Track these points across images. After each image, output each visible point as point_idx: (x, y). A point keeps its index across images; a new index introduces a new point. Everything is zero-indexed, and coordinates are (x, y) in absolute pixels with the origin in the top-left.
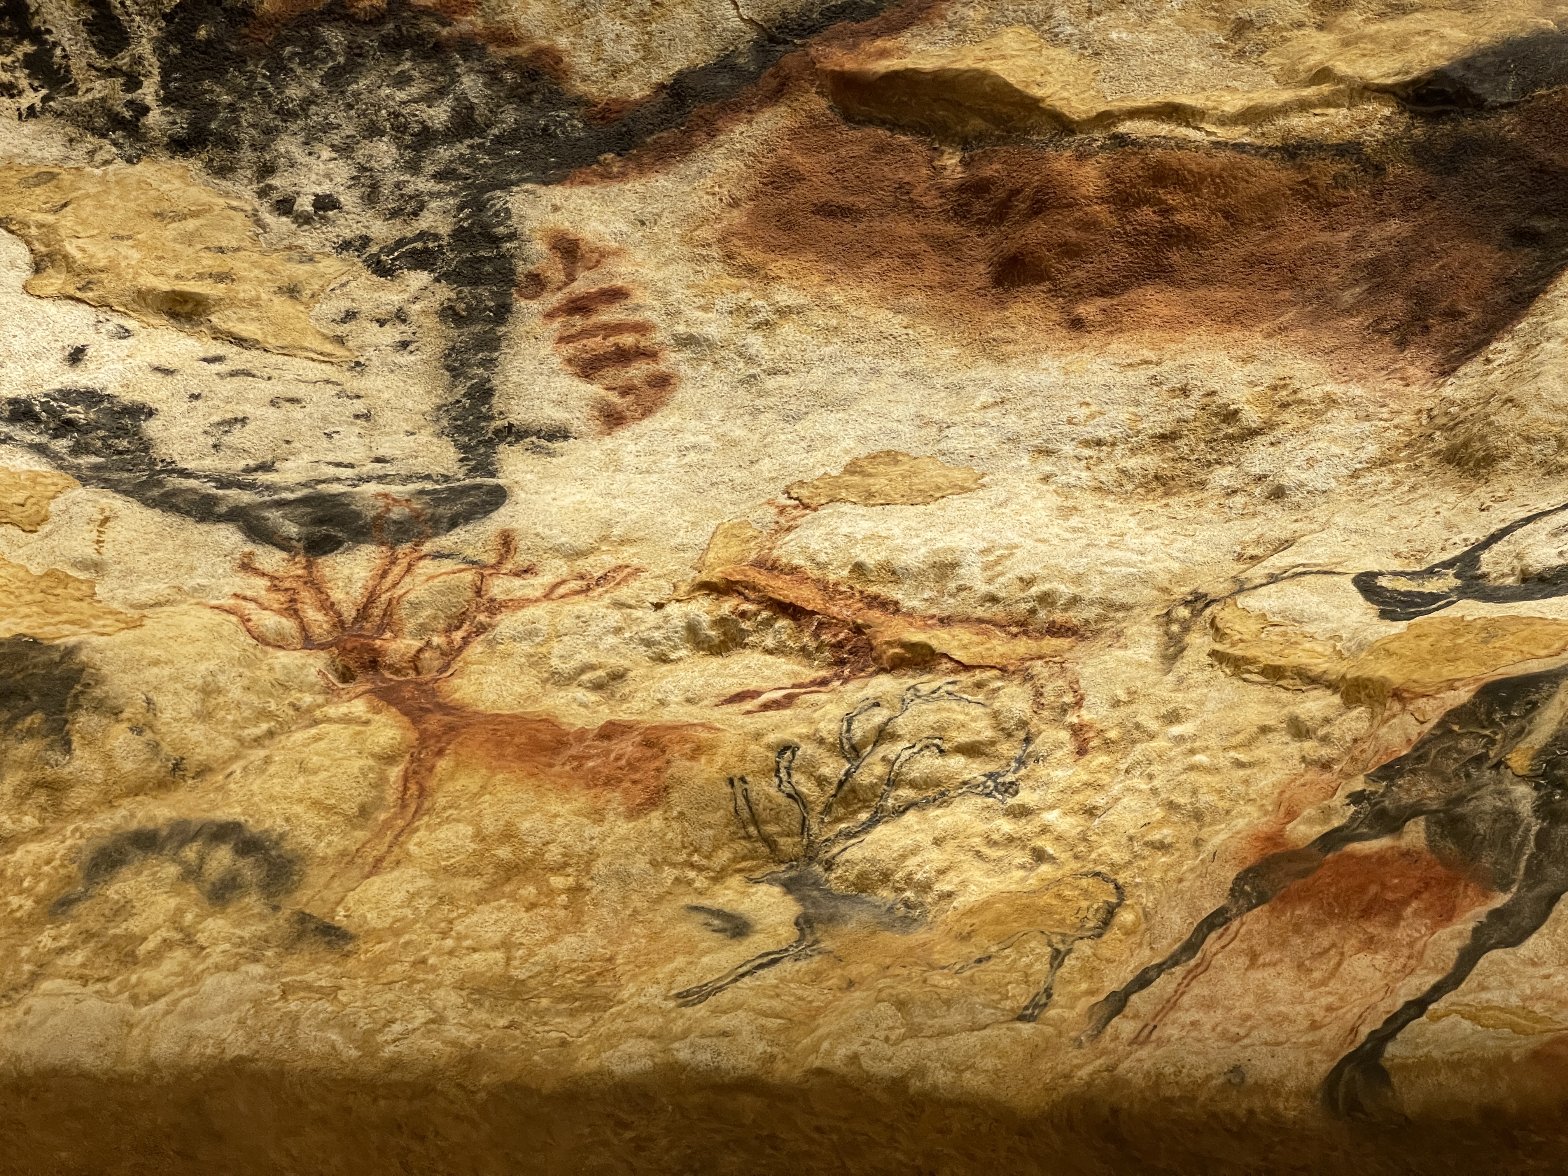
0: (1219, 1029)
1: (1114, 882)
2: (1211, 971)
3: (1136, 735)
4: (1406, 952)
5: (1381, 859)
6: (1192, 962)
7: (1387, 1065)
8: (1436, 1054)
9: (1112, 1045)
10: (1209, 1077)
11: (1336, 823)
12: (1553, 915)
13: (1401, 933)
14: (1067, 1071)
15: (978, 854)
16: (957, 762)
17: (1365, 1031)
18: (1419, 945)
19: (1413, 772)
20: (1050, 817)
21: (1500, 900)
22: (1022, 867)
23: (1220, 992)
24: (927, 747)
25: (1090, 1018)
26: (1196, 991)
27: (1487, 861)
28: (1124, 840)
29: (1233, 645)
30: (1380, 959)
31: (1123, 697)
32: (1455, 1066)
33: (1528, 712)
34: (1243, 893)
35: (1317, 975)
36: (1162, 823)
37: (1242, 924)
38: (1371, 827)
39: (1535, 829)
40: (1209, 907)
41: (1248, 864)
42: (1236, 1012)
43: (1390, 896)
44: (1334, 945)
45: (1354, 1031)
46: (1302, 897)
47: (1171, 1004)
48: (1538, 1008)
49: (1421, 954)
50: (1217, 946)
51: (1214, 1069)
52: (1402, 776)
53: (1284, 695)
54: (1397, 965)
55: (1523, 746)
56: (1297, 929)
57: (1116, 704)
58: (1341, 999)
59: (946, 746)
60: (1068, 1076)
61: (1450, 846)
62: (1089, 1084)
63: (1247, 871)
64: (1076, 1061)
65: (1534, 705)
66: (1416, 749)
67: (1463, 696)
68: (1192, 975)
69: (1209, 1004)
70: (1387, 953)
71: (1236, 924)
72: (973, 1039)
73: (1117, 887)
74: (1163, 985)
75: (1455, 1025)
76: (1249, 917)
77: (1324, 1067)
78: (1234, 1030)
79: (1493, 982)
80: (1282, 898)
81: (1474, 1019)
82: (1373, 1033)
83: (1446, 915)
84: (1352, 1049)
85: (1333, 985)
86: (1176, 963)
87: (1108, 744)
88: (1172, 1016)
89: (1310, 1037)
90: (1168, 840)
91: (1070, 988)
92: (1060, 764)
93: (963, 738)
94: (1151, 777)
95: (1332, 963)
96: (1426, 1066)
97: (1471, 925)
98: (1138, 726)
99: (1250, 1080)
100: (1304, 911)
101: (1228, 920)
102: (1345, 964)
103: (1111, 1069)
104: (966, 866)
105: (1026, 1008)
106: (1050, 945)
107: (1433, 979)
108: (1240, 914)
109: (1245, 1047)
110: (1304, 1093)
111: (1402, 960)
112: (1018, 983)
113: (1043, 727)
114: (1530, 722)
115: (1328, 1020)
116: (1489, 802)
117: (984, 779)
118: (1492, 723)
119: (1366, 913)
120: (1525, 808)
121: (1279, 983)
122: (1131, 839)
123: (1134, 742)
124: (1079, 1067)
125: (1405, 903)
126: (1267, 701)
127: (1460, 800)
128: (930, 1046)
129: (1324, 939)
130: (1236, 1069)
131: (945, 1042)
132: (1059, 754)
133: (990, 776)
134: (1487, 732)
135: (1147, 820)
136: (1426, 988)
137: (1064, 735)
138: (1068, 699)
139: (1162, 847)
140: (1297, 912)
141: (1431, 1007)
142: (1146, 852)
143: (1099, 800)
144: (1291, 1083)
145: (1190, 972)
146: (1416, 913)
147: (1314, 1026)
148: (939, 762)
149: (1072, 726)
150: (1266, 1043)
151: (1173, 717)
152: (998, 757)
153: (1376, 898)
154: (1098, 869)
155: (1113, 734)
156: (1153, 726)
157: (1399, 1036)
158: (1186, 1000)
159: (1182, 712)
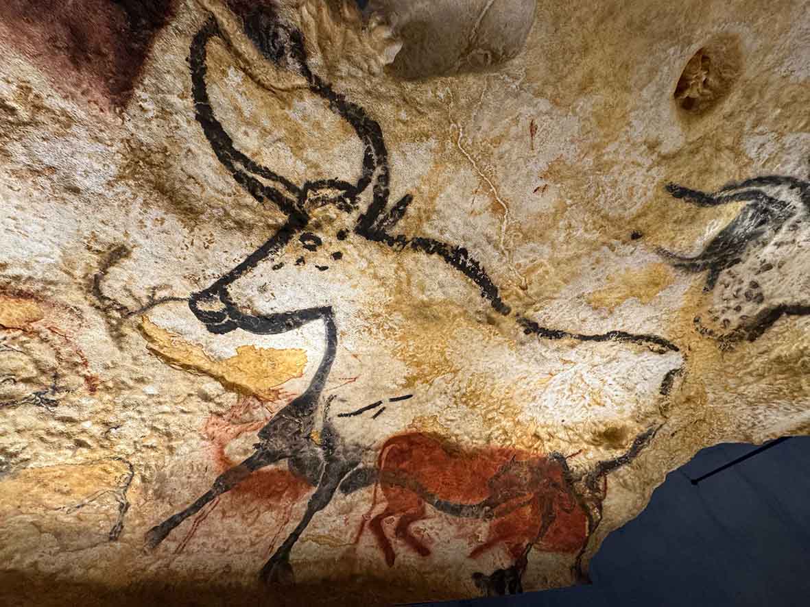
0: (215, 547)
1: (128, 462)
2: (207, 520)
3: (122, 386)
4: (283, 511)
5: (271, 474)
6: (197, 514)
7: (291, 563)
8: (309, 558)
9: (164, 554)
10: (217, 570)
11: (250, 455)
12: (334, 497)
13: (282, 504)
14: (143, 567)
15: (42, 439)
16: (21, 387)
17: (276, 547)
18: (289, 509)
19: (275, 435)
20: (87, 425)
21: (314, 490)
22: (69, 448)
23: (213, 529)
24: (8, 379)
25: (146, 539)
26: (202, 529)
27: (308, 474)
28: (132, 443)
29: (162, 348)
30: (274, 513)
31: (111, 365)
32: (316, 563)
33: (310, 414)
34: (219, 485)
35: (249, 520)
36: (151, 436)
37: (220, 499)
38: (265, 459)
39: (325, 465)
40: (204, 491)
41: (221, 473)
42: (221, 539)
43: (279, 490)
44: (256, 508)
45: (272, 547)
46: (247, 490)
47: (191, 535)
48: (334, 534)
49: (290, 513)
50: (210, 509)
51: (218, 566)
52: (271, 437)
53: (192, 377)
54: (281, 516)
55: (314, 430)
56: (244, 502)
57: (107, 368)
58: (261, 531)
59: (17, 379)
60: (144, 570)
61: (296, 469)
62: (157, 574)
63: (221, 476)
64: (147, 562)
65: (312, 412)
66: (271, 423)
67: (283, 403)
68: (198, 521)
69: (208, 534)
70: (276, 511)
71: (217, 499)
72: (94, 552)
73: (131, 466)
74: (186, 525)
75: (310, 544)
76: (222, 496)
77: (261, 564)
78: (222, 547)
79: (319, 525)
80: (237, 489)
81: (317, 541)
82: (280, 548)
83: (296, 496)
84: (272, 555)
85: (257, 525)
86: (189, 515)
87: (107, 389)
88: (192, 541)
89: (252, 549)
90: (154, 445)
91: (131, 523)
92: (81, 395)
93: (24, 375)
94: (140, 412)
95: (255, 516)
96: (306, 563)
97: (308, 501)
98: (123, 382)
99: (233, 571)
100: (248, 495)
101: (214, 497)
102: (261, 516)
103: (167, 566)
104: (36, 445)
105: (111, 533)
106: (117, 501)
107: (297, 524)
108: (218, 494)
109: (229, 555)
110: (253, 575)
111: (282, 515)
112: (104, 520)
113: (65, 372)
114: (313, 418)
115: (258, 540)
116: (309, 454)
117: (34, 396)
118: (298, 417)
119: (269, 496)
120: (321, 457)
121: (237, 525)
122: (135, 442)
123: (120, 389)
124: (150, 565)
125: (283, 492)
126: (184, 379)
127: (297, 451)
128: (73, 556)
129: (253, 506)
130: (228, 566)
131: (81, 553)
132: (80, 389)
133: (36, 394)
134: (297, 420)
135: (143, 434)
136: (295, 527)
137: (82, 380)
138: (77, 359)
139: (152, 447)
140: (246, 496)
141: (300, 536)
142: (144, 449)
143: (111, 419)
144: (248, 571)
145: (197, 519)
146: (287, 496)
147: (253, 544)
148: (13, 387)
149: (85, 376)
150: (235, 553)
151: (141, 381)
152: (40, 384)
153: (274, 491)
154: (120, 456)
155: (110, 384)
156: (131, 383)
157: (292, 550)
158: (198, 532)
159: (146, 379)
